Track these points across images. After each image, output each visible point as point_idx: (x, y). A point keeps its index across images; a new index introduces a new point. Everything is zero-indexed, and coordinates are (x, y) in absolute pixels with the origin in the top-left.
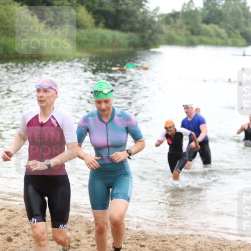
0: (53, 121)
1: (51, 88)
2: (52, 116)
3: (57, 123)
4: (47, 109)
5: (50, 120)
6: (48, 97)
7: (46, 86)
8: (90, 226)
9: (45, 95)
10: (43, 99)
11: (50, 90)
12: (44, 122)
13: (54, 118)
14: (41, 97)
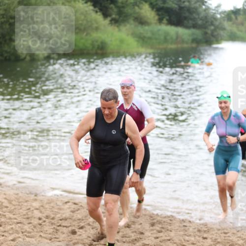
0: (134, 107)
1: (131, 85)
2: (133, 103)
3: (137, 107)
4: (129, 100)
5: (132, 107)
6: (130, 92)
7: (128, 84)
8: (154, 219)
9: (128, 90)
10: (126, 93)
11: (131, 87)
12: (128, 108)
13: (134, 104)
14: (125, 92)
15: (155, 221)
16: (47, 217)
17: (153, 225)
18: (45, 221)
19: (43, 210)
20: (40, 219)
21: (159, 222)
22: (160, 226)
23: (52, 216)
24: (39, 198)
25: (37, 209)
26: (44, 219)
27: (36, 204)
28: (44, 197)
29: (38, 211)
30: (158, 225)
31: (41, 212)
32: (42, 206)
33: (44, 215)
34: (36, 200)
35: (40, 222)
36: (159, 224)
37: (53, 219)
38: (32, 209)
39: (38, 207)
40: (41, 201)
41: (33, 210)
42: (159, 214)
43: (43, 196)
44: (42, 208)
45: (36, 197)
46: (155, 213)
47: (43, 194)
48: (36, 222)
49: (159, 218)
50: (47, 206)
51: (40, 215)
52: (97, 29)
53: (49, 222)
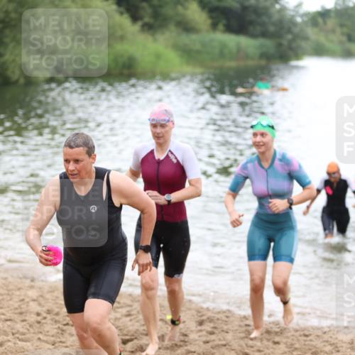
0: (172, 157)
1: (168, 121)
2: (170, 151)
3: (176, 158)
6: (166, 132)
12: (162, 159)
13: (172, 153)
15: (204, 318)
16: (49, 312)
17: (201, 323)
18: (45, 318)
19: (43, 302)
20: (38, 314)
21: (211, 320)
22: (212, 325)
23: (56, 310)
24: (37, 284)
25: (34, 300)
26: (45, 315)
27: (33, 294)
28: (44, 283)
29: (36, 303)
30: (209, 324)
31: (40, 305)
32: (41, 296)
33: (45, 309)
34: (32, 287)
35: (39, 318)
36: (210, 322)
37: (57, 314)
38: (27, 300)
39: (35, 298)
40: (40, 288)
41: (28, 302)
42: (211, 308)
43: (42, 281)
44: (41, 299)
45: (32, 284)
46: (205, 306)
47: (43, 278)
48: (32, 320)
49: (210, 314)
50: (48, 296)
51: (38, 309)
52: (122, 38)
53: (52, 320)
